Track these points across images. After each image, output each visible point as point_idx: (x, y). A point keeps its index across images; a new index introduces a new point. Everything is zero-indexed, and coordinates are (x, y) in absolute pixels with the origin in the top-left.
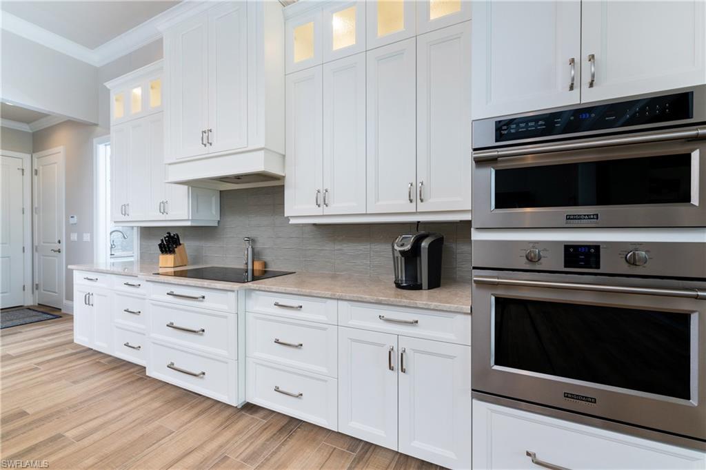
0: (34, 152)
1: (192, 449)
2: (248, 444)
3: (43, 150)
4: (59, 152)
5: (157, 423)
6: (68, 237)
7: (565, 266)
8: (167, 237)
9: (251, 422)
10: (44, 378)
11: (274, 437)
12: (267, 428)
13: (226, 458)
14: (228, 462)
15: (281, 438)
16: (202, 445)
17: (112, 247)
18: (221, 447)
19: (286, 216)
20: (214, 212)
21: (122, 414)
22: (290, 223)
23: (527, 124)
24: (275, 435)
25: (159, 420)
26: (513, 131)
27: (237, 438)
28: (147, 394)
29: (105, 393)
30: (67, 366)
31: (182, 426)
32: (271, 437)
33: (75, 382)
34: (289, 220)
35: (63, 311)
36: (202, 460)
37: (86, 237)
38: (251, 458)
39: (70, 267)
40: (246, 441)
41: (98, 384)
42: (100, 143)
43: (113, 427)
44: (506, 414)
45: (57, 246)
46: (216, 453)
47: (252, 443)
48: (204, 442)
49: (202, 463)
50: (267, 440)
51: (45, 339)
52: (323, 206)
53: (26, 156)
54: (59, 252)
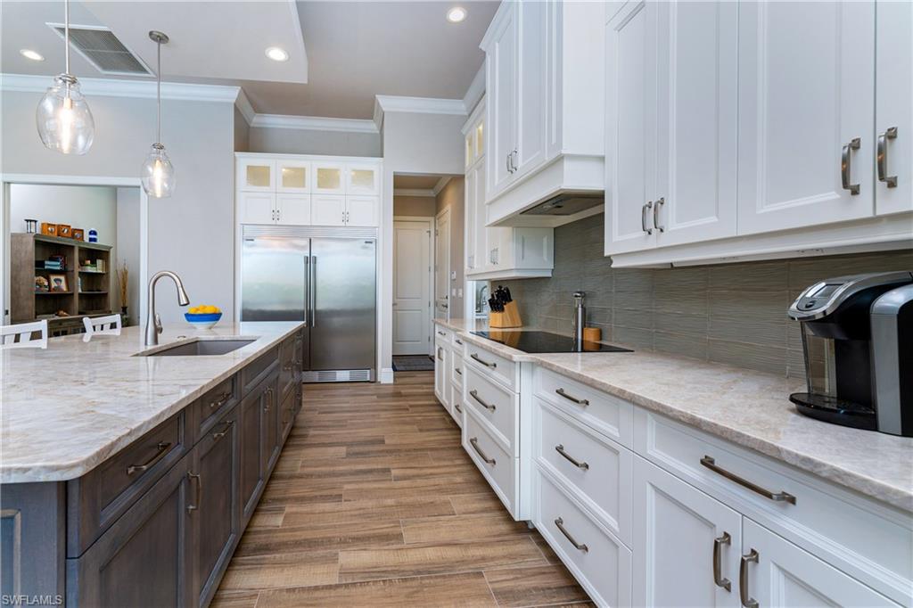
0: (437, 213)
1: (456, 542)
2: (512, 577)
3: (441, 209)
4: (449, 209)
5: (448, 497)
6: (451, 292)
8: (498, 291)
9: (531, 553)
10: (408, 419)
11: (547, 591)
12: (544, 573)
13: (480, 575)
14: (480, 580)
15: (554, 600)
16: (468, 544)
18: (483, 559)
19: (606, 254)
21: (431, 474)
22: (613, 266)
24: (549, 588)
25: (452, 496)
27: (504, 561)
28: (459, 465)
29: (432, 449)
30: (424, 414)
31: (464, 513)
32: (543, 589)
33: (421, 431)
34: (612, 262)
36: (459, 559)
37: (460, 294)
38: (505, 595)
40: (512, 571)
41: (432, 438)
43: (419, 482)
45: (445, 302)
46: (476, 561)
47: (517, 578)
48: (473, 543)
49: (457, 562)
50: (536, 589)
51: (425, 386)
52: (654, 231)
53: (432, 219)
54: (447, 307)
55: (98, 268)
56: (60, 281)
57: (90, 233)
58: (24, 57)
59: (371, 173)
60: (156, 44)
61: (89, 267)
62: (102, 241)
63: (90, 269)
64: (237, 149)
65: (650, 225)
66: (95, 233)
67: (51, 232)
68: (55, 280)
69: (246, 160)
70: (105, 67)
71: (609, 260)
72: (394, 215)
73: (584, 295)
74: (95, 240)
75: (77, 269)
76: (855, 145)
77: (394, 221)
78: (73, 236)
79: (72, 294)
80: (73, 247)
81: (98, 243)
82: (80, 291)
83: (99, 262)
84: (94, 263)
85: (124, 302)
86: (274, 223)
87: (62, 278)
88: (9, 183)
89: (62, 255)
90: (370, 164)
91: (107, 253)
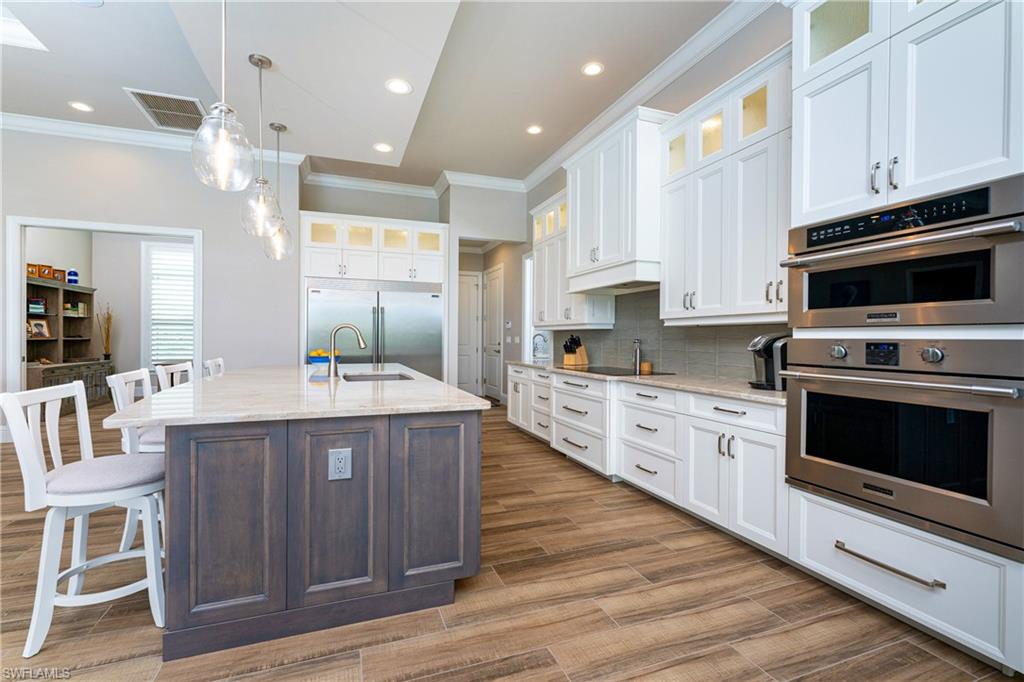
0: (485, 269)
3: (490, 267)
4: (501, 267)
6: (505, 340)
7: (867, 363)
17: (534, 350)
19: (661, 318)
20: (609, 315)
22: (665, 325)
23: (842, 228)
26: (822, 237)
34: (664, 323)
35: (501, 402)
37: (517, 340)
39: (507, 362)
42: (527, 258)
44: (816, 503)
45: (497, 348)
52: (690, 309)
53: (480, 274)
54: (499, 352)
55: (81, 311)
56: (42, 326)
57: (70, 274)
58: (72, 108)
59: (438, 236)
60: (276, 132)
61: (69, 311)
62: (82, 283)
63: (71, 314)
64: (301, 208)
65: (688, 305)
66: (76, 274)
67: (32, 273)
68: (35, 325)
69: (309, 218)
70: (162, 124)
71: (663, 321)
72: (460, 269)
73: (640, 342)
74: (76, 281)
75: (62, 314)
76: (771, 284)
77: (460, 275)
78: (54, 278)
79: (56, 341)
80: (57, 289)
81: (80, 284)
82: (63, 338)
83: (81, 305)
84: (75, 306)
85: (107, 348)
86: (340, 276)
87: (44, 323)
88: (25, 226)
89: (42, 297)
90: (437, 228)
91: (90, 296)
